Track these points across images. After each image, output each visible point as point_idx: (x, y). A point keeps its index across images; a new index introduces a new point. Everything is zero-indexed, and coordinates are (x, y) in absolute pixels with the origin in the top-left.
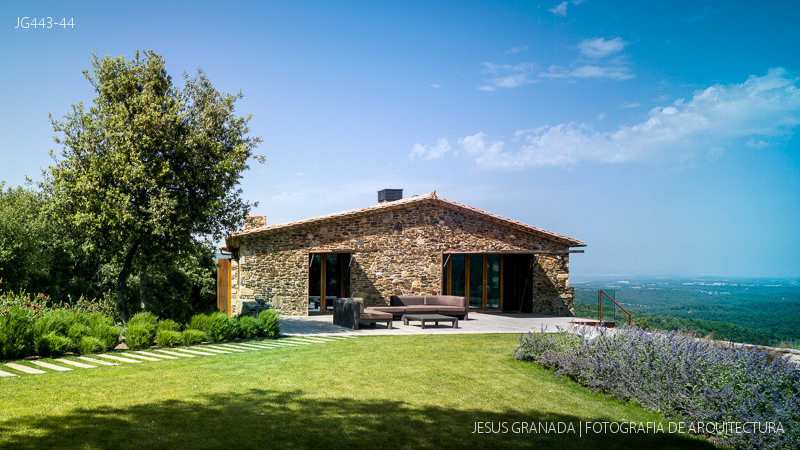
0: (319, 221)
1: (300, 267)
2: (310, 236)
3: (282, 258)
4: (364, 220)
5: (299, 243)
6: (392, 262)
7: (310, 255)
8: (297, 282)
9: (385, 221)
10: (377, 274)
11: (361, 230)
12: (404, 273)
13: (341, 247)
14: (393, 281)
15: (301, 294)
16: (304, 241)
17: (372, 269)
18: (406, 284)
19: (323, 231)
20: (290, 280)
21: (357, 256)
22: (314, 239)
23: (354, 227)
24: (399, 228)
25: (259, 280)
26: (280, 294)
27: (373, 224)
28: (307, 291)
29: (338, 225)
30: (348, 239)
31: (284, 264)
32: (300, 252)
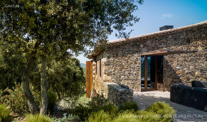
0: (147, 37)
1: (136, 64)
2: (142, 46)
3: (126, 58)
4: (170, 37)
5: (136, 49)
6: (185, 60)
7: (142, 56)
8: (135, 72)
9: (182, 37)
10: (177, 67)
11: (169, 42)
12: (191, 67)
13: (158, 52)
14: (186, 72)
15: (137, 79)
16: (138, 48)
17: (175, 65)
18: (192, 73)
19: (149, 42)
20: (131, 71)
21: (166, 57)
22: (143, 48)
23: (164, 40)
24: (189, 41)
25: (114, 71)
26: (126, 80)
27: (175, 39)
28: (140, 77)
29: (156, 39)
30: (162, 48)
31: (127, 62)
32: (136, 55)
